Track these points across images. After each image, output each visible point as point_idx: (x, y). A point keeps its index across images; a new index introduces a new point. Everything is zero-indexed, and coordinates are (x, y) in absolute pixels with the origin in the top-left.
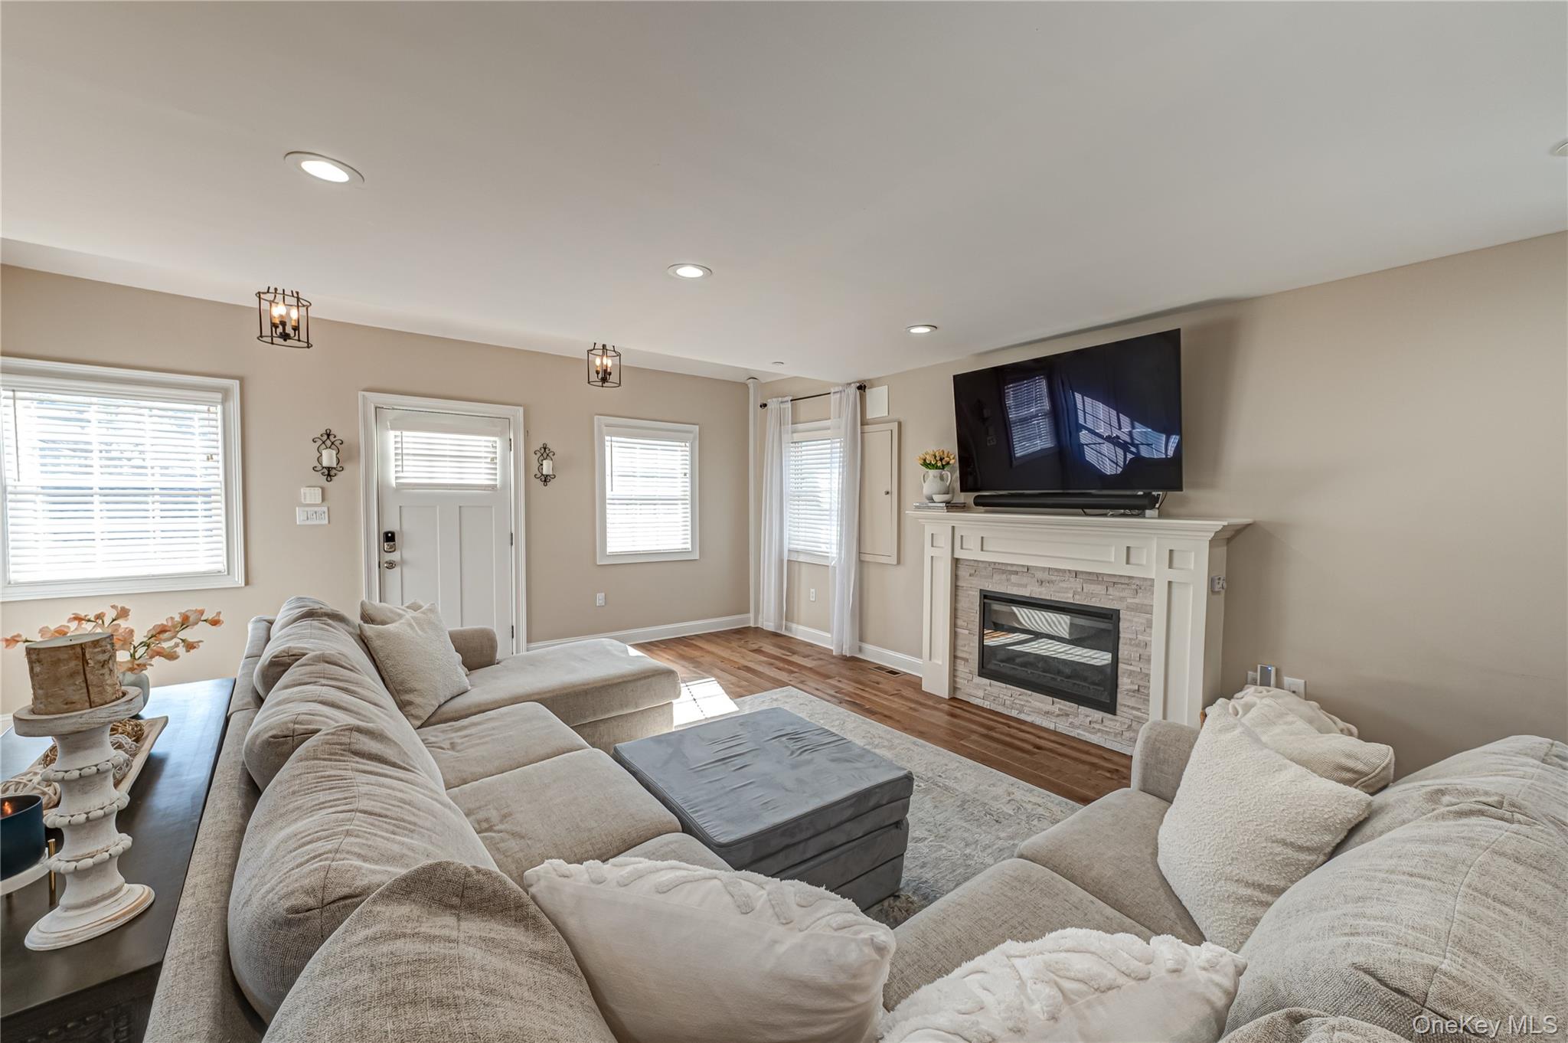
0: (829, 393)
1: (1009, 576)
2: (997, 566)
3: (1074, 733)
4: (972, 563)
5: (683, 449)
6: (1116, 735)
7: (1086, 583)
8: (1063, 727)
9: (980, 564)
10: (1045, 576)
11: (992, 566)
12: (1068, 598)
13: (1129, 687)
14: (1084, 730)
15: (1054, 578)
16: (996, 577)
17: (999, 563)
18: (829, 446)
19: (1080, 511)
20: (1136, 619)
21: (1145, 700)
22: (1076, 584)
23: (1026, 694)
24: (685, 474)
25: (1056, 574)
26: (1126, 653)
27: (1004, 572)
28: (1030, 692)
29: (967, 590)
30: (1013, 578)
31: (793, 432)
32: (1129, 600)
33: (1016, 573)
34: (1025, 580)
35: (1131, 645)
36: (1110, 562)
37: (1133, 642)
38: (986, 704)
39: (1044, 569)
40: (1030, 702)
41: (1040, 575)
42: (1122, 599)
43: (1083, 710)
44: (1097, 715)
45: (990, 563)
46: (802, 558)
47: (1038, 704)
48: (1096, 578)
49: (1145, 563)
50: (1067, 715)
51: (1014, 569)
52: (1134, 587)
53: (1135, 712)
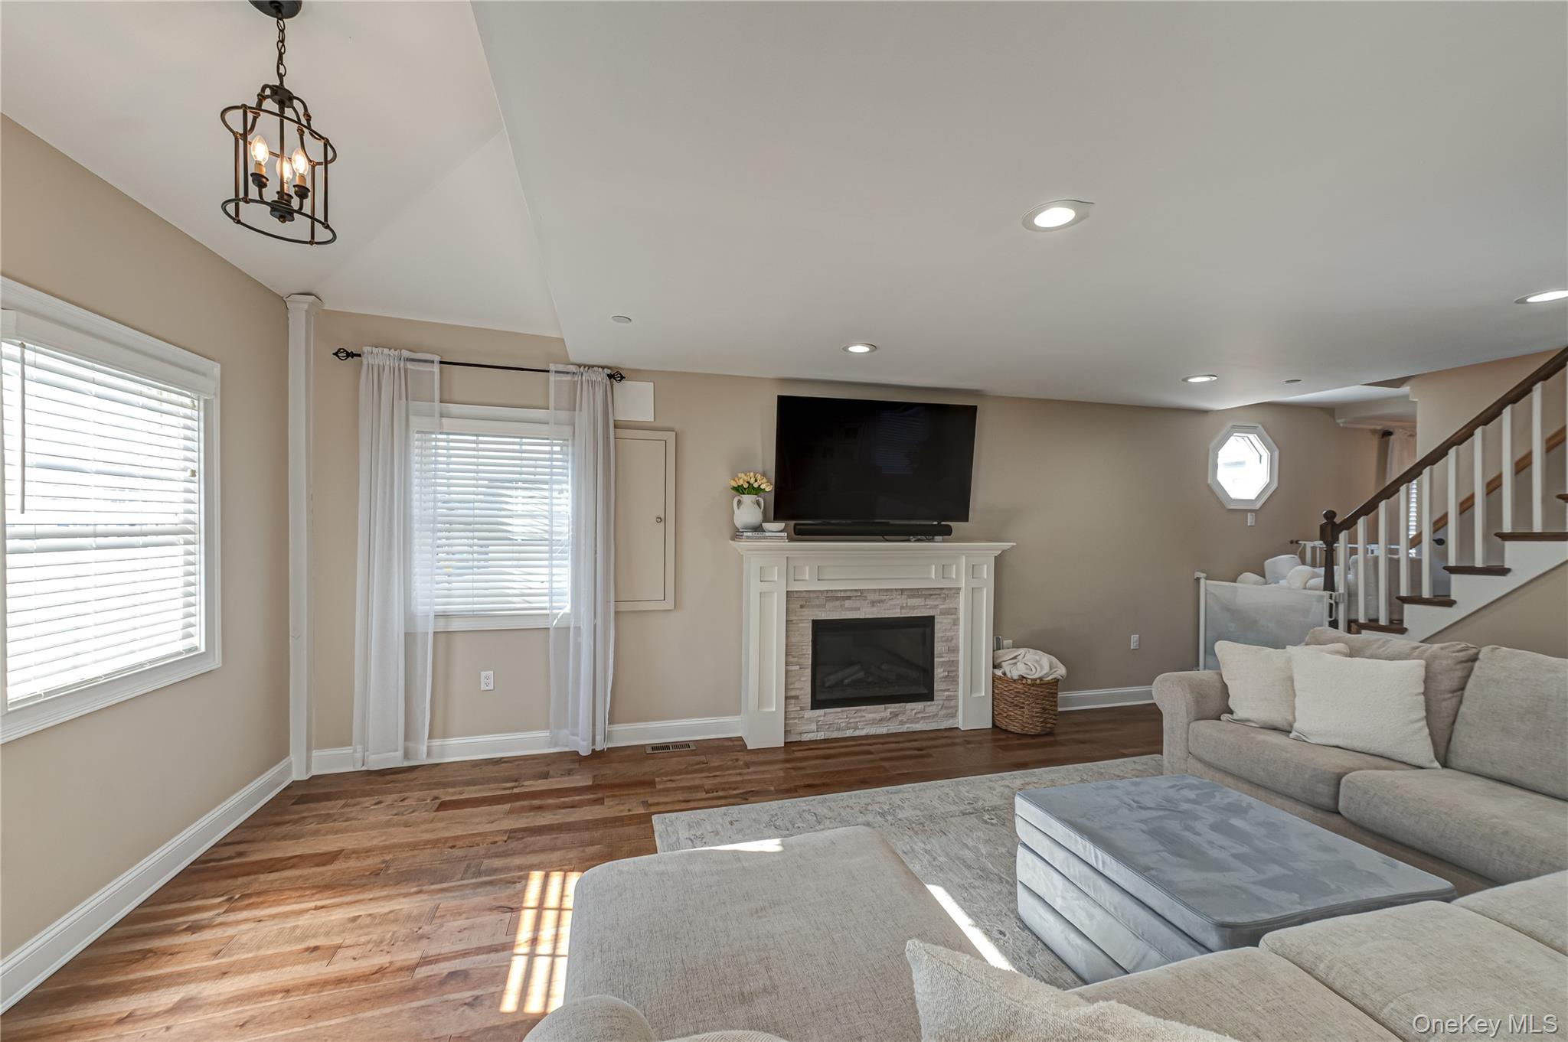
0: (548, 371)
1: (843, 603)
2: (830, 594)
3: (904, 728)
4: (804, 594)
5: (188, 412)
6: (934, 716)
7: (910, 598)
8: (893, 727)
9: (812, 595)
10: (876, 597)
11: (825, 593)
12: (896, 613)
13: (942, 675)
14: (911, 723)
15: (884, 598)
16: (830, 605)
17: (832, 591)
18: (548, 448)
19: (881, 537)
20: (945, 621)
21: (953, 681)
22: (902, 600)
23: (861, 710)
24: (193, 474)
25: (885, 594)
26: (939, 648)
27: (837, 599)
28: (864, 707)
29: (797, 624)
30: (848, 603)
31: (442, 416)
32: (941, 607)
33: (849, 598)
34: (857, 604)
35: (942, 641)
36: (931, 578)
37: (943, 639)
38: (821, 736)
39: (874, 591)
40: (864, 716)
41: (871, 597)
42: (936, 606)
43: (909, 706)
44: (919, 706)
45: (822, 592)
46: (455, 626)
47: (872, 716)
48: (915, 593)
49: (954, 576)
50: (897, 715)
51: (848, 594)
52: (943, 596)
53: (946, 693)
